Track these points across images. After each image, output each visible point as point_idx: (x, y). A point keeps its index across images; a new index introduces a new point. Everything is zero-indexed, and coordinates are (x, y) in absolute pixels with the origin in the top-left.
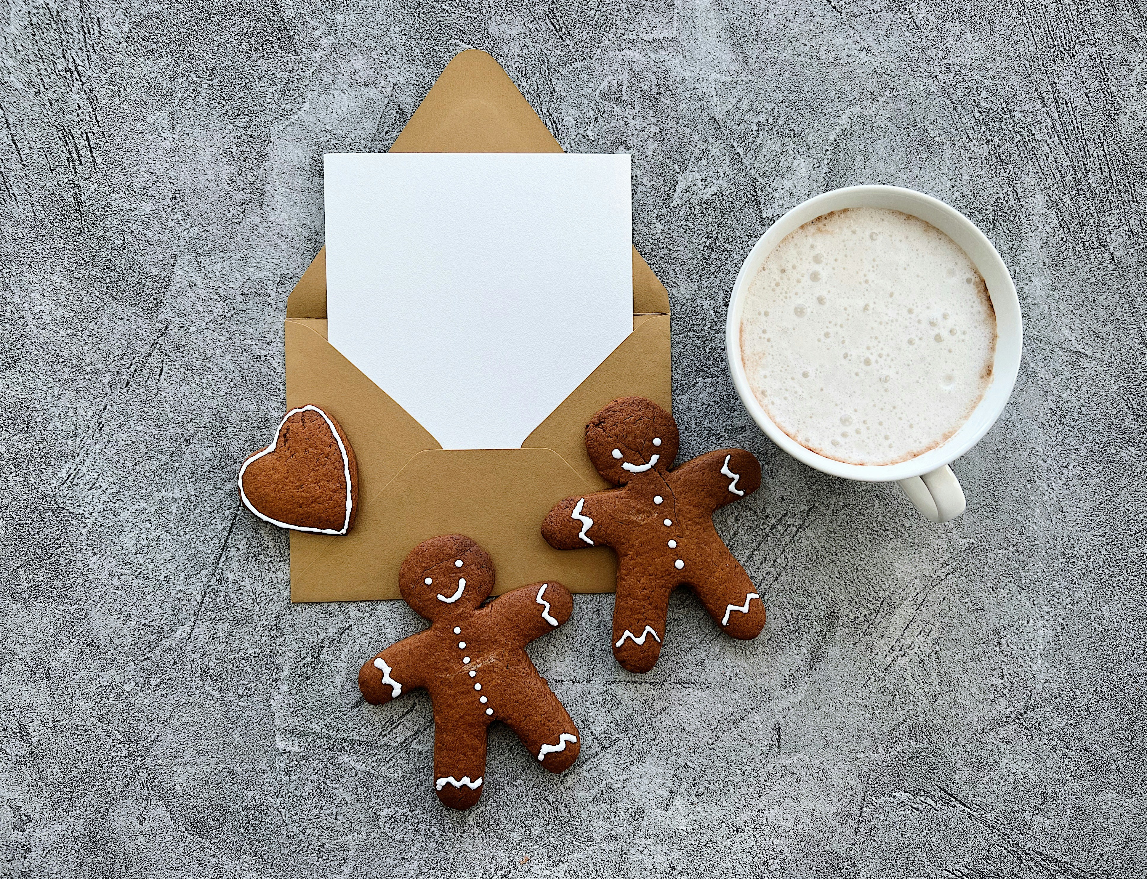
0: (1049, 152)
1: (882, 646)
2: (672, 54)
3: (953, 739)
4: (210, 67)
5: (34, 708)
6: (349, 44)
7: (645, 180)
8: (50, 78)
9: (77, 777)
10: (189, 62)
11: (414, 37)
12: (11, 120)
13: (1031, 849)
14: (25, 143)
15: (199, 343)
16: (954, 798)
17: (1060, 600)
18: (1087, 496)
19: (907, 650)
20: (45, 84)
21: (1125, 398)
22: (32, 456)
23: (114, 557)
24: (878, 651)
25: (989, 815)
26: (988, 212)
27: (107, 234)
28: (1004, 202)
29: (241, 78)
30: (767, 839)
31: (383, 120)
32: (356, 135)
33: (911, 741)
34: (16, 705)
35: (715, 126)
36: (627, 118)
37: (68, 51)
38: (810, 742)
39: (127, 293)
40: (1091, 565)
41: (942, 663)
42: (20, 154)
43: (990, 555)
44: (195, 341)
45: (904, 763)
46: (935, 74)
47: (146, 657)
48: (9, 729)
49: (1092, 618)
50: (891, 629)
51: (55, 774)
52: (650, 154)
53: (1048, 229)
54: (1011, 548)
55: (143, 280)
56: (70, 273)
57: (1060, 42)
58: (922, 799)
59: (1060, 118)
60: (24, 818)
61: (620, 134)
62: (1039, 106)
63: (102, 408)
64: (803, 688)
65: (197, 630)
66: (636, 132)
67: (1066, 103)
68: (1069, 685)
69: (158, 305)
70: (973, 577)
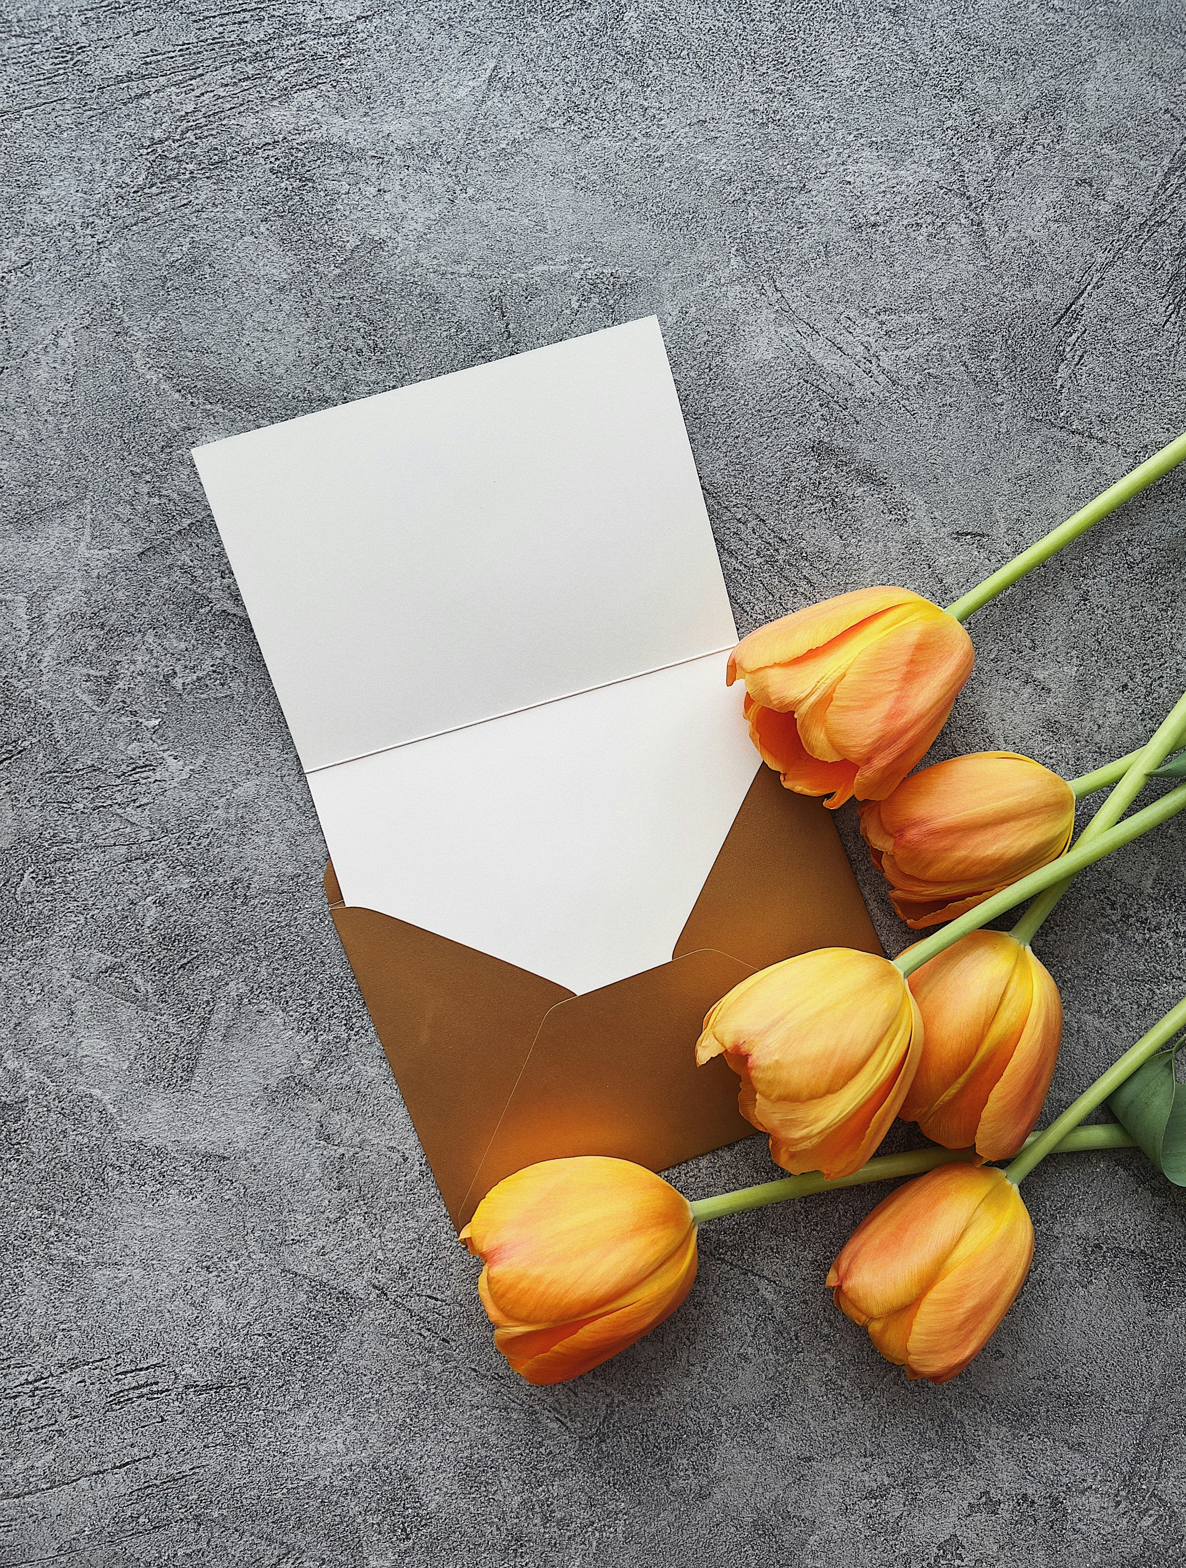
0: (212, 94)
1: (863, 386)
2: (49, 604)
3: (994, 300)
4: (37, 1213)
5: (846, 1479)
6: (16, 1032)
7: (219, 654)
8: (42, 1417)
9: (937, 1431)
10: (30, 1240)
11: (10, 946)
12: (95, 1469)
13: (1149, 207)
14: (125, 1452)
15: (398, 1248)
16: (1071, 306)
17: (824, 135)
18: (686, 85)
19: (872, 352)
20: (50, 1422)
21: (558, 18)
22: (529, 1463)
23: (665, 1370)
24: (869, 392)
25: (1099, 260)
26: (290, 188)
27: (249, 1355)
28: (277, 163)
29: (54, 1174)
30: (1100, 561)
31: (119, 995)
32: (137, 1031)
33: (992, 357)
34: (841, 1500)
35: (150, 554)
36: (133, 672)
37: (7, 1392)
38: (979, 494)
39: (328, 1334)
40: (781, 88)
41: (893, 307)
42: (140, 1459)
43: (755, 228)
44: (395, 1253)
45: (1019, 369)
46: (95, 244)
47: (794, 1338)
48: (871, 1511)
49: (851, 93)
50: (842, 371)
51: (931, 1458)
52: (183, 645)
53: (318, 105)
54: (749, 198)
55: (313, 1313)
56: (297, 1405)
57: (60, 66)
58: (1068, 350)
59: (166, 75)
60: (984, 1499)
61: (153, 682)
62: (146, 101)
63: (474, 1374)
64: (908, 496)
65: (765, 1273)
66: (153, 662)
67: (146, 63)
68: (938, 133)
69: (345, 1296)
70: (783, 254)
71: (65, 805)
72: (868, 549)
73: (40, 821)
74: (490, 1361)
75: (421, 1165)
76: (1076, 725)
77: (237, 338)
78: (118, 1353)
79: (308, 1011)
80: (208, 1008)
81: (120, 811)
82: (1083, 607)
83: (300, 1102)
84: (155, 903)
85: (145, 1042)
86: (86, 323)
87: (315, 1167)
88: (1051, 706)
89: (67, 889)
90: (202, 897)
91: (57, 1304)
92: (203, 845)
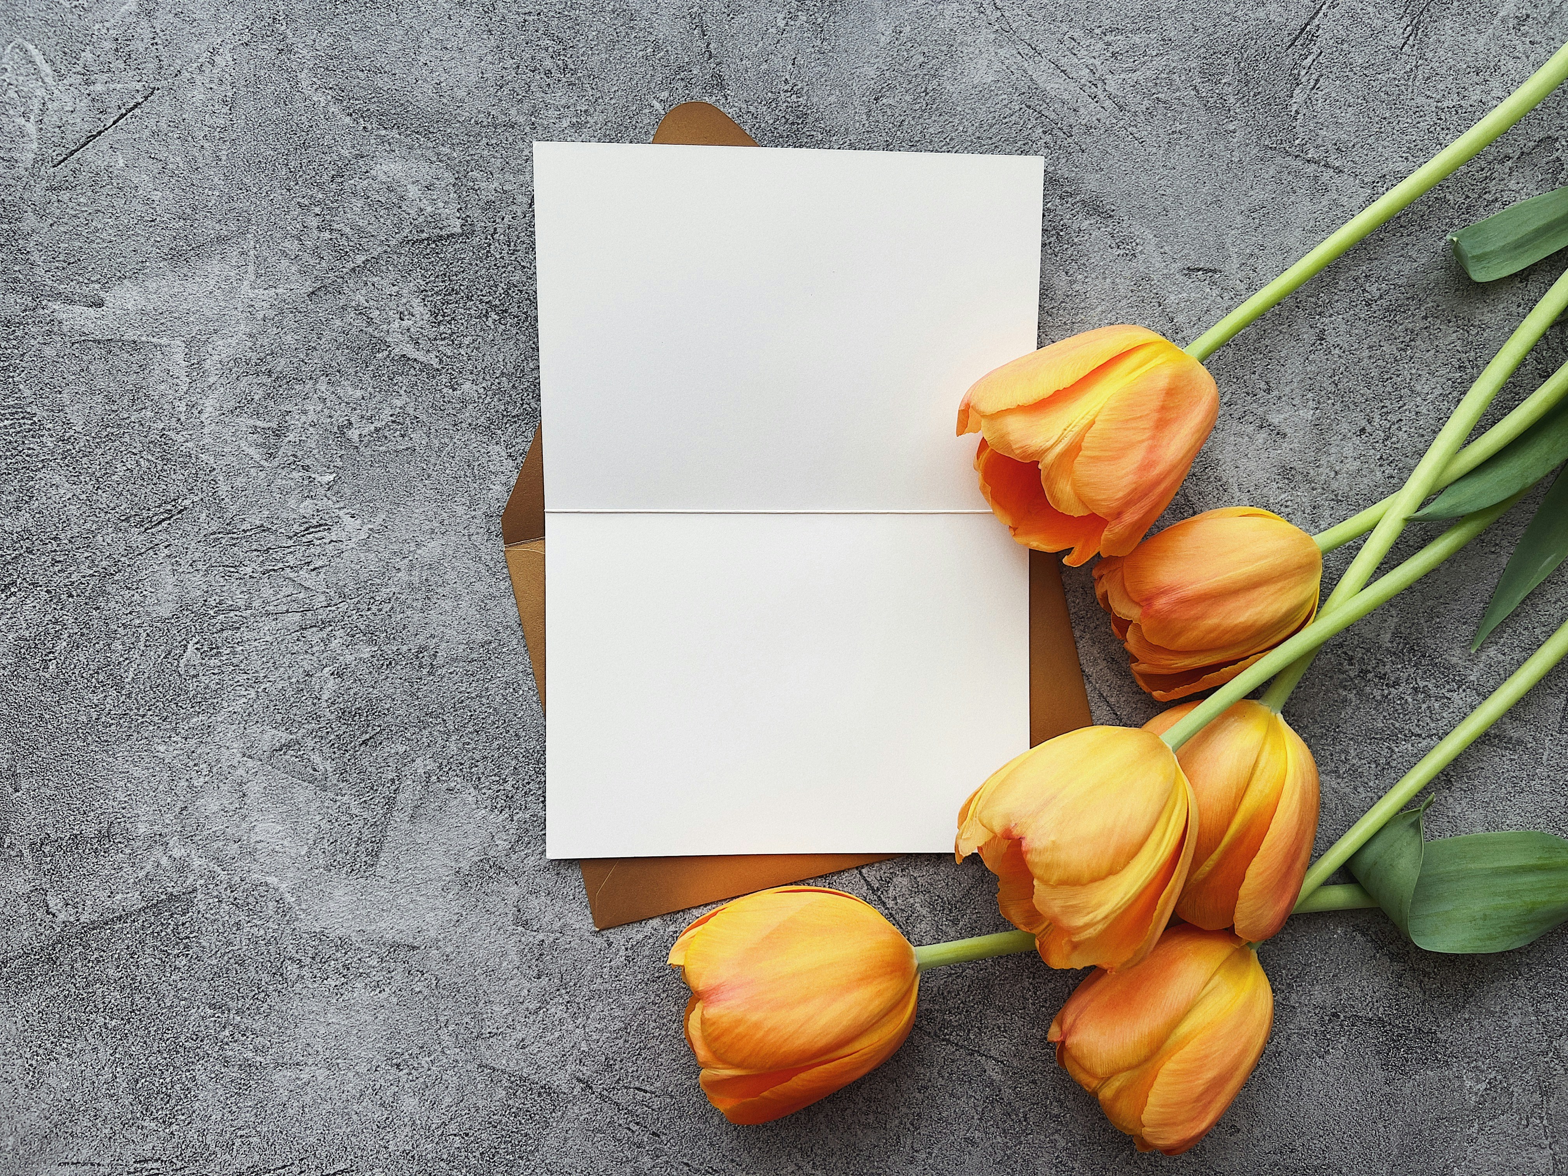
71: (232, 569)
72: (1096, 285)
73: (204, 587)
74: (704, 1155)
75: (627, 949)
76: (1312, 472)
77: (414, 56)
78: (302, 1159)
79: (502, 788)
80: (393, 787)
81: (292, 575)
82: (1319, 347)
83: (494, 886)
84: (332, 674)
85: (325, 825)
86: (246, 39)
87: (513, 956)
88: (1285, 452)
89: (235, 661)
90: (385, 667)
91: (234, 1109)
92: (384, 610)
